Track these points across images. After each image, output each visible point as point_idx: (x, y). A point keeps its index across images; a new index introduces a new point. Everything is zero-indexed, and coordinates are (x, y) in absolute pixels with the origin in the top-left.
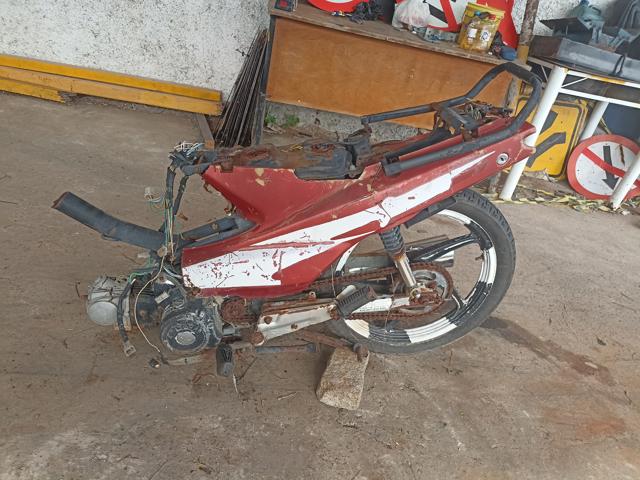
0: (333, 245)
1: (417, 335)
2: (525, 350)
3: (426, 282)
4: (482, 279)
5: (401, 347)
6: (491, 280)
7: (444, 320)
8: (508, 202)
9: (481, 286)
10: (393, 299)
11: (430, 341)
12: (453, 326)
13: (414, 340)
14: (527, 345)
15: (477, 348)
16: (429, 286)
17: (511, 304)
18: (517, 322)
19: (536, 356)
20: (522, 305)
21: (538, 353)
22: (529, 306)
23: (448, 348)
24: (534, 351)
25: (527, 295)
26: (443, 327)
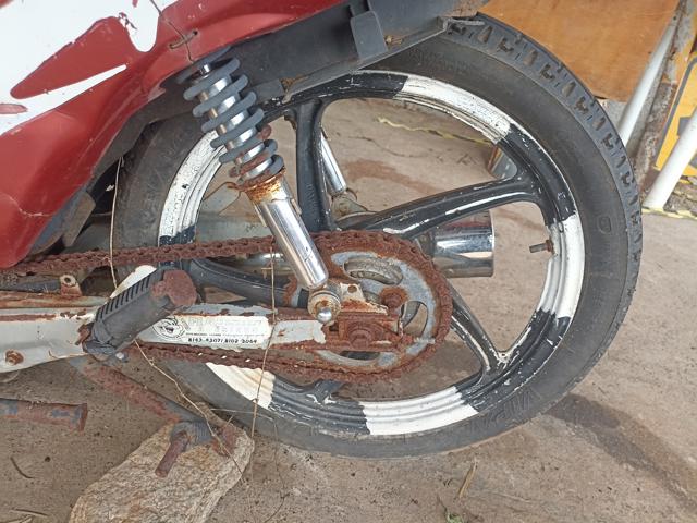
0: (24, 118)
1: (386, 419)
2: (649, 484)
3: (377, 288)
4: (545, 303)
5: (344, 440)
6: (567, 308)
7: (451, 395)
8: (656, 213)
9: (543, 323)
10: (272, 320)
11: (415, 436)
12: (469, 412)
13: (376, 429)
14: (657, 472)
15: (535, 465)
16: (384, 300)
17: (634, 379)
18: (640, 416)
19: (674, 504)
20: (656, 383)
21: (680, 497)
22: (671, 388)
23: (468, 455)
24: (671, 490)
25: (671, 365)
26: (446, 409)
